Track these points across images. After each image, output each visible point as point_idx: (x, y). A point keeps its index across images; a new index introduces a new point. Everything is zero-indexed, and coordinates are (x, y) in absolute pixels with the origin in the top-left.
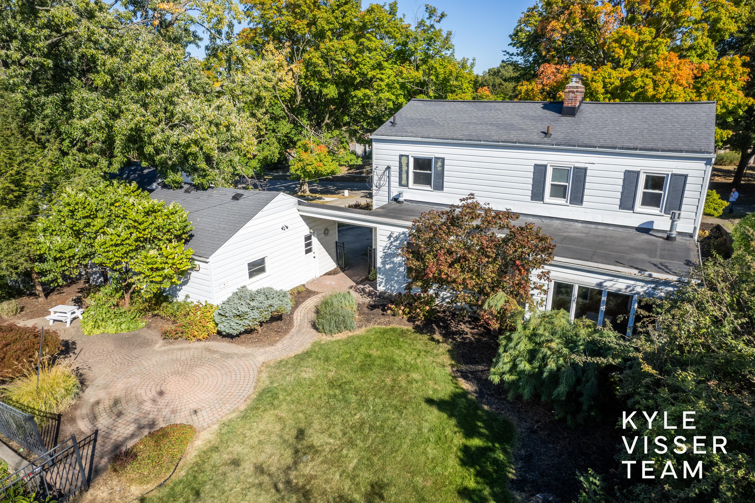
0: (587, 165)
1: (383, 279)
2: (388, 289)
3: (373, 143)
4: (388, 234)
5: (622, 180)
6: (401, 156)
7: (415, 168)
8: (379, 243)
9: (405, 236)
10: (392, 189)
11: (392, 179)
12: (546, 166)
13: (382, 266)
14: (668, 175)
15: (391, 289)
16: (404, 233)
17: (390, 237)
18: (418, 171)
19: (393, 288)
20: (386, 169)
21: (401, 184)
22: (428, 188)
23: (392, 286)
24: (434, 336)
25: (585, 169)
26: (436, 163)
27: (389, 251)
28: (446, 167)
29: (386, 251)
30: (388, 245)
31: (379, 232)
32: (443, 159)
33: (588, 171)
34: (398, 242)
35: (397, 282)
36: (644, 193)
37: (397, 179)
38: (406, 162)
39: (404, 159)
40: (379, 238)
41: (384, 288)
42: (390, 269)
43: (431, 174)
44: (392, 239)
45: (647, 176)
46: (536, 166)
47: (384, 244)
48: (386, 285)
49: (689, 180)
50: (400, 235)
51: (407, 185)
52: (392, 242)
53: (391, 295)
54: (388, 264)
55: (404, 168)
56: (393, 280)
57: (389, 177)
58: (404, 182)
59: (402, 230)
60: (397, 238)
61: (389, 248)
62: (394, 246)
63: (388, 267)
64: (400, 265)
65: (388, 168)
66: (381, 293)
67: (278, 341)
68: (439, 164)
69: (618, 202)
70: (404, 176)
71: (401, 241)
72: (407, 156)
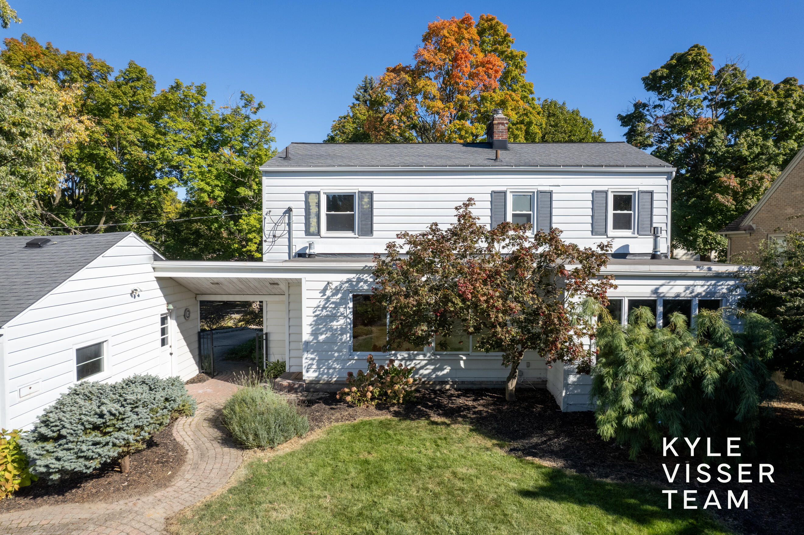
0: (551, 188)
1: (313, 359)
2: (323, 374)
3: (264, 179)
4: (322, 286)
5: (590, 202)
6: (308, 194)
7: (329, 209)
8: (305, 303)
9: (351, 285)
10: (294, 241)
11: (294, 226)
12: (505, 193)
13: (311, 338)
14: (635, 192)
15: (328, 373)
16: (349, 281)
17: (324, 291)
18: (333, 213)
19: (331, 371)
20: (285, 213)
21: (308, 233)
22: (350, 234)
23: (329, 369)
24: (432, 419)
25: (551, 193)
26: (361, 199)
27: (324, 313)
28: (375, 205)
29: (318, 313)
30: (322, 303)
31: (305, 286)
32: (371, 194)
33: (554, 195)
34: (340, 296)
35: (337, 360)
36: (614, 214)
37: (303, 227)
38: (316, 201)
39: (313, 199)
40: (305, 294)
41: (316, 374)
42: (325, 342)
43: (353, 216)
44: (328, 293)
45: (614, 196)
46: (493, 193)
47: (315, 303)
48: (319, 368)
49: (656, 196)
50: (342, 283)
51: (318, 233)
52: (328, 298)
53: (328, 383)
54: (321, 334)
55: (314, 210)
56: (333, 356)
57: (289, 224)
58: (313, 229)
59: (344, 277)
60: (337, 291)
61: (324, 308)
62: (333, 303)
63: (322, 338)
64: (343, 331)
65: (289, 210)
66: (311, 382)
67: (172, 476)
68: (366, 200)
69: (589, 227)
70: (314, 221)
71: (343, 294)
72: (318, 193)
